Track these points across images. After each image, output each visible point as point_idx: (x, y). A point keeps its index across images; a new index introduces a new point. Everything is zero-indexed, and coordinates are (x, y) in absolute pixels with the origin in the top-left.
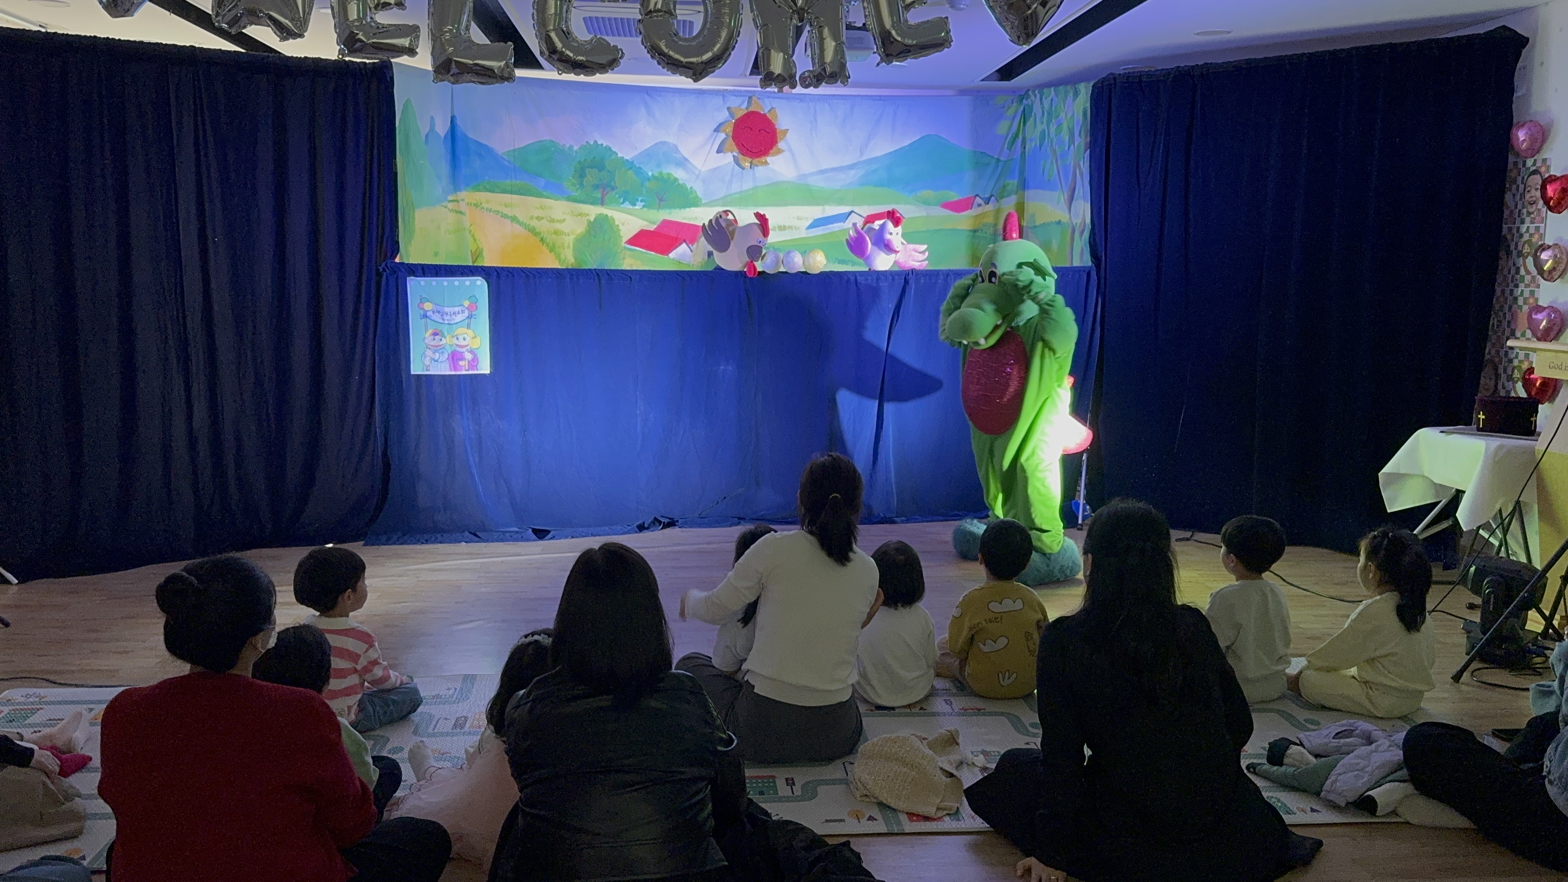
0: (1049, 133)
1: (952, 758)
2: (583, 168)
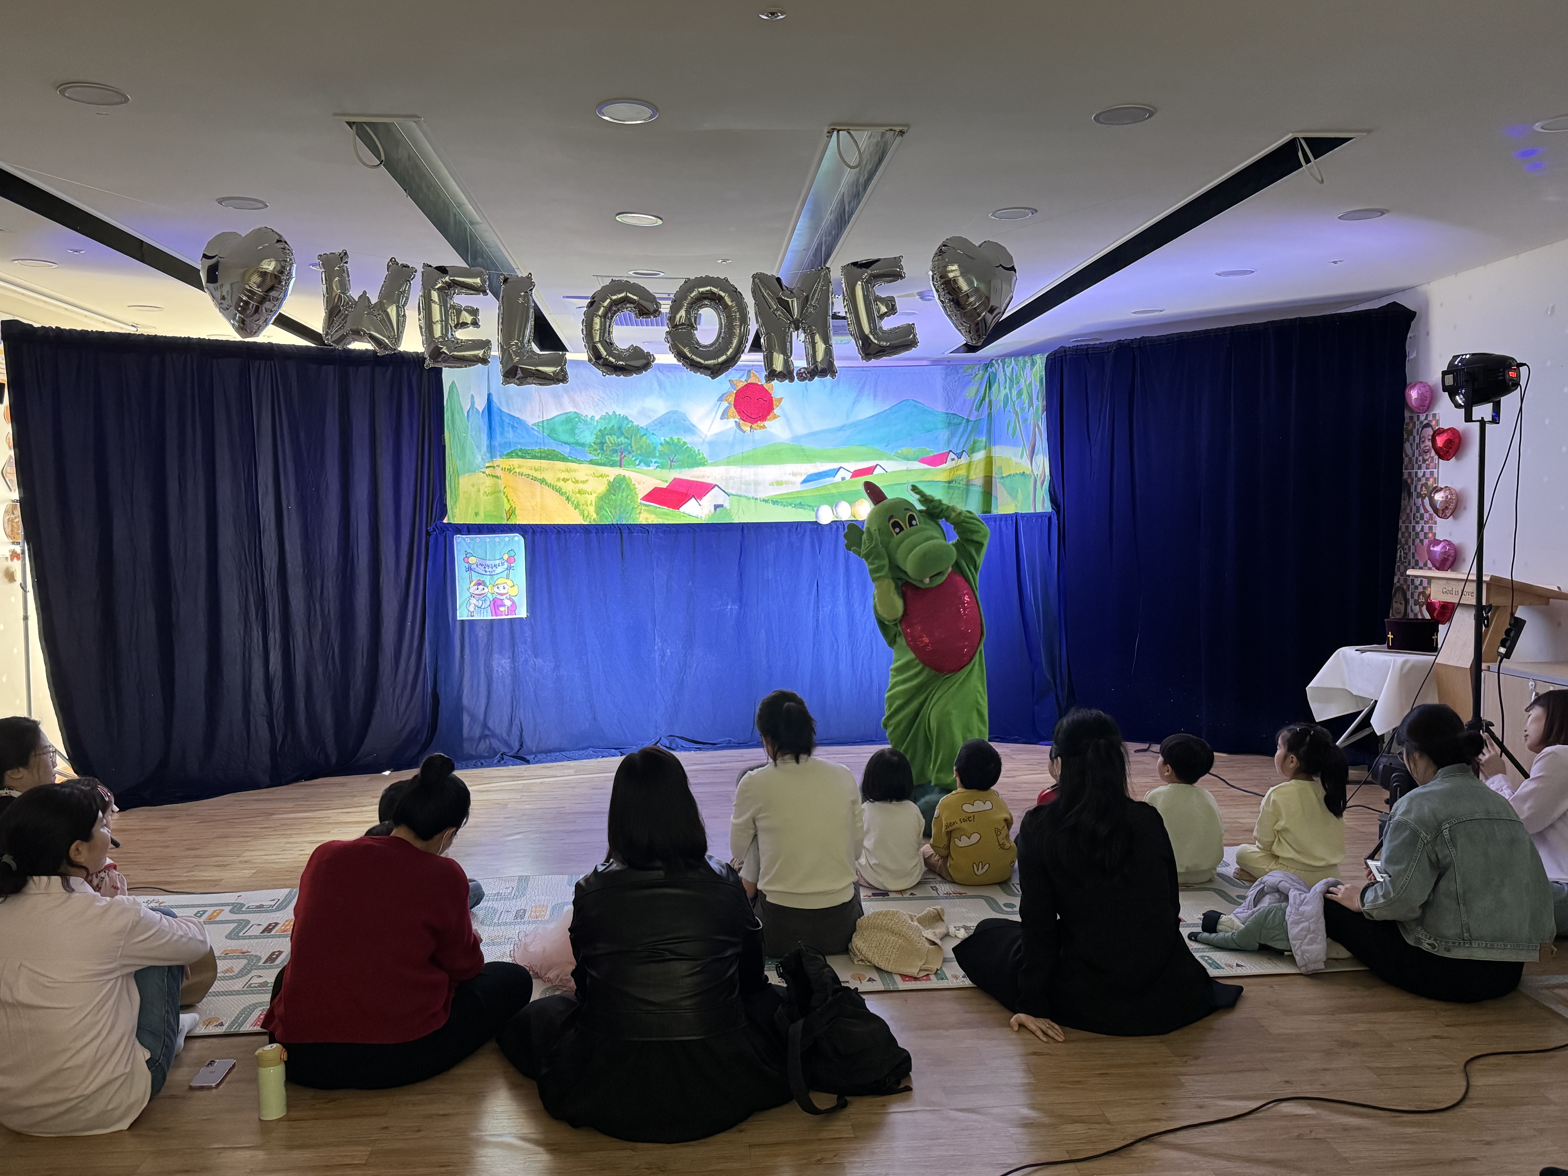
0: (1011, 396)
1: (937, 931)
2: (603, 436)
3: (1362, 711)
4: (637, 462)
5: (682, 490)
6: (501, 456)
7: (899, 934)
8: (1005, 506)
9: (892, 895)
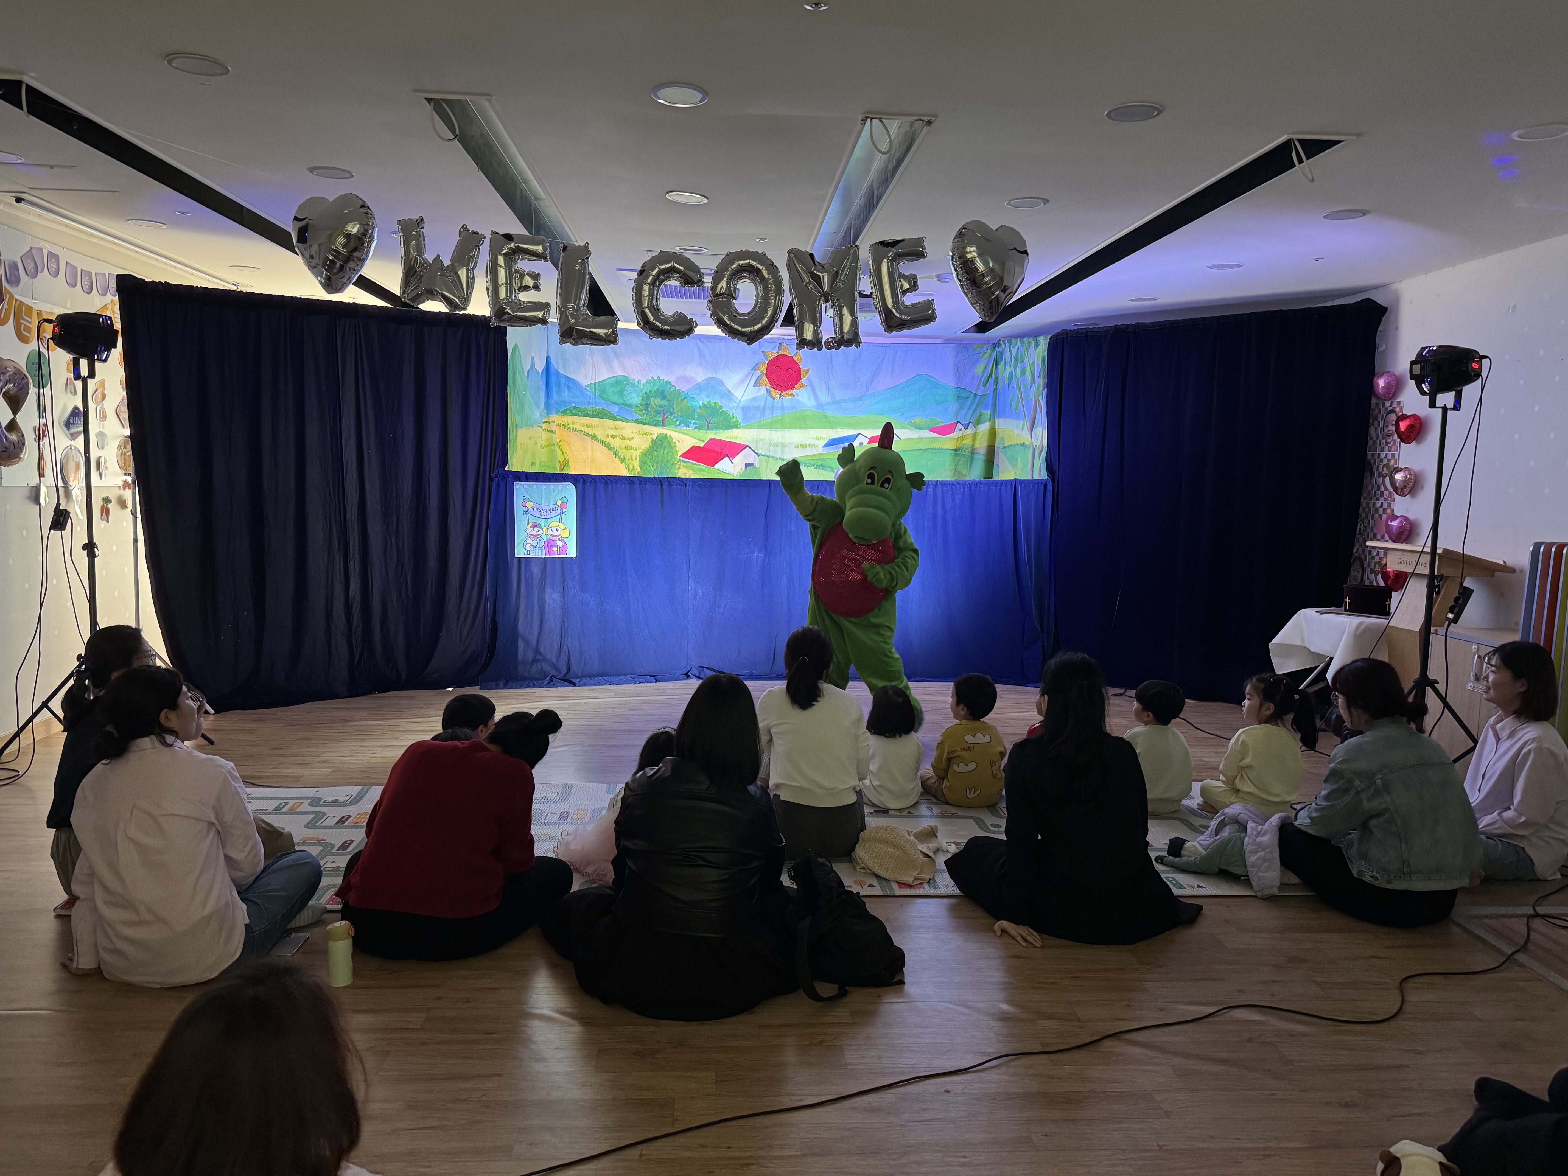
0: (1015, 374)
1: (931, 845)
2: (648, 398)
3: (1318, 667)
4: (678, 423)
5: (718, 449)
6: (557, 413)
7: (897, 847)
8: (1006, 472)
9: (891, 813)
